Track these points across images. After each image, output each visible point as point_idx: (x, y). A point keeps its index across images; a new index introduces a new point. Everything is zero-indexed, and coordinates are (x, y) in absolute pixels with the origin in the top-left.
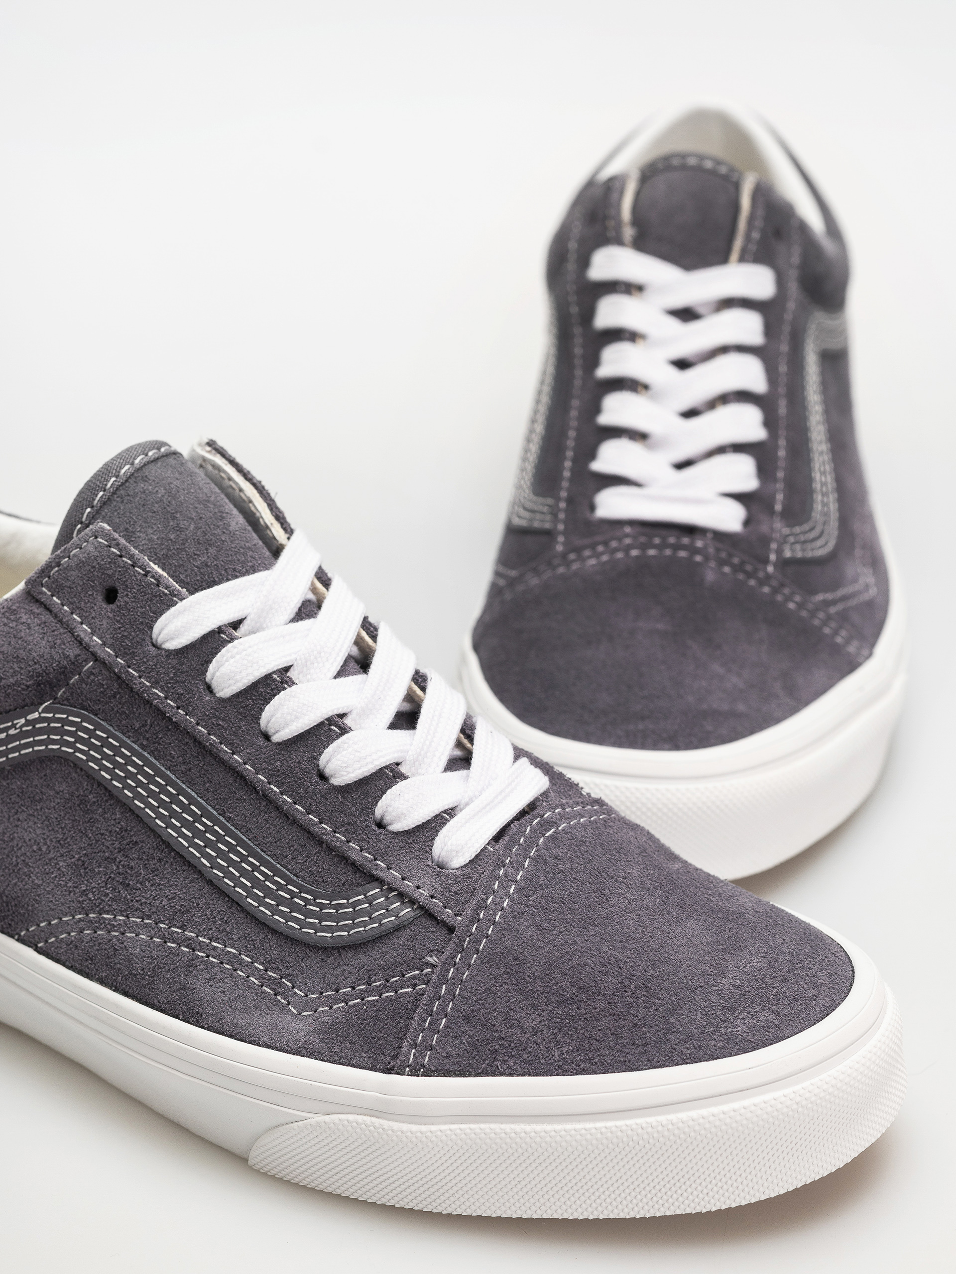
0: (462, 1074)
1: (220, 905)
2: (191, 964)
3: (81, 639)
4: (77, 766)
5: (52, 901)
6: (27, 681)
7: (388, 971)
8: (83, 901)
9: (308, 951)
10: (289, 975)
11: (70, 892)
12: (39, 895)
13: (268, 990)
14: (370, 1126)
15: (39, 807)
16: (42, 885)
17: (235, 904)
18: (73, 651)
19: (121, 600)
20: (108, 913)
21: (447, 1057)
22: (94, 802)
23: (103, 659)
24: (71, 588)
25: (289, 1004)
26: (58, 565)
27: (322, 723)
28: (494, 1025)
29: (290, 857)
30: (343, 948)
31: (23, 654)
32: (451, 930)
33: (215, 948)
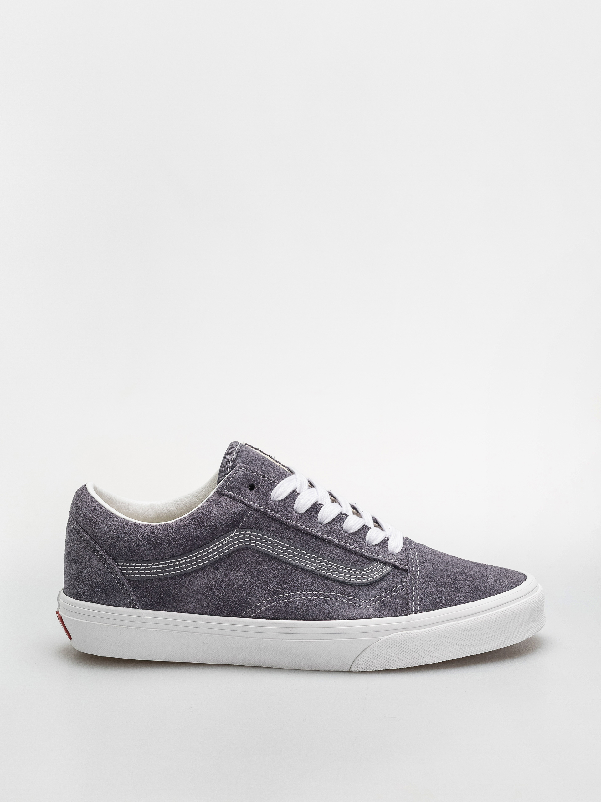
0: (432, 610)
1: (323, 581)
2: (320, 602)
3: (246, 503)
4: (252, 549)
5: (256, 597)
6: (230, 522)
7: (391, 587)
8: (270, 593)
9: (361, 587)
10: (357, 596)
11: (264, 591)
12: (250, 597)
13: (351, 603)
14: (410, 633)
15: (240, 568)
16: (250, 593)
17: (328, 578)
18: (244, 508)
19: (257, 487)
20: (281, 594)
21: (425, 606)
22: (262, 560)
23: (256, 508)
24: (236, 487)
25: (360, 605)
26: (229, 480)
27: (339, 515)
28: (435, 594)
29: (343, 559)
30: (373, 583)
31: (226, 512)
32: (406, 571)
33: (327, 595)
